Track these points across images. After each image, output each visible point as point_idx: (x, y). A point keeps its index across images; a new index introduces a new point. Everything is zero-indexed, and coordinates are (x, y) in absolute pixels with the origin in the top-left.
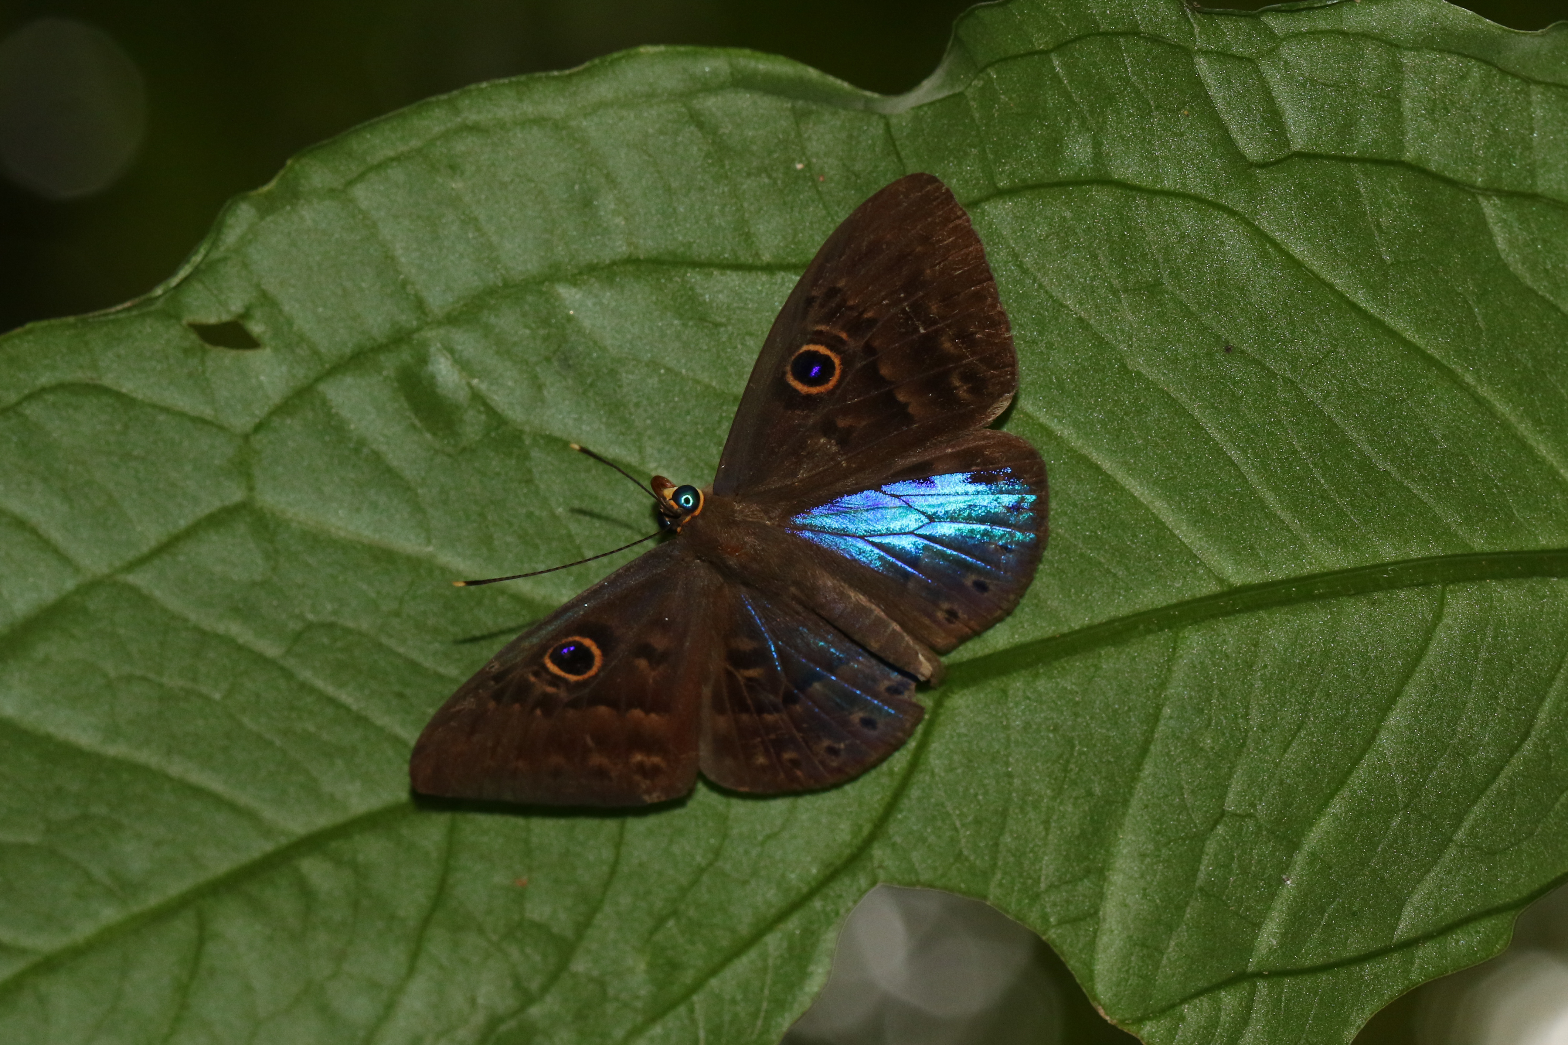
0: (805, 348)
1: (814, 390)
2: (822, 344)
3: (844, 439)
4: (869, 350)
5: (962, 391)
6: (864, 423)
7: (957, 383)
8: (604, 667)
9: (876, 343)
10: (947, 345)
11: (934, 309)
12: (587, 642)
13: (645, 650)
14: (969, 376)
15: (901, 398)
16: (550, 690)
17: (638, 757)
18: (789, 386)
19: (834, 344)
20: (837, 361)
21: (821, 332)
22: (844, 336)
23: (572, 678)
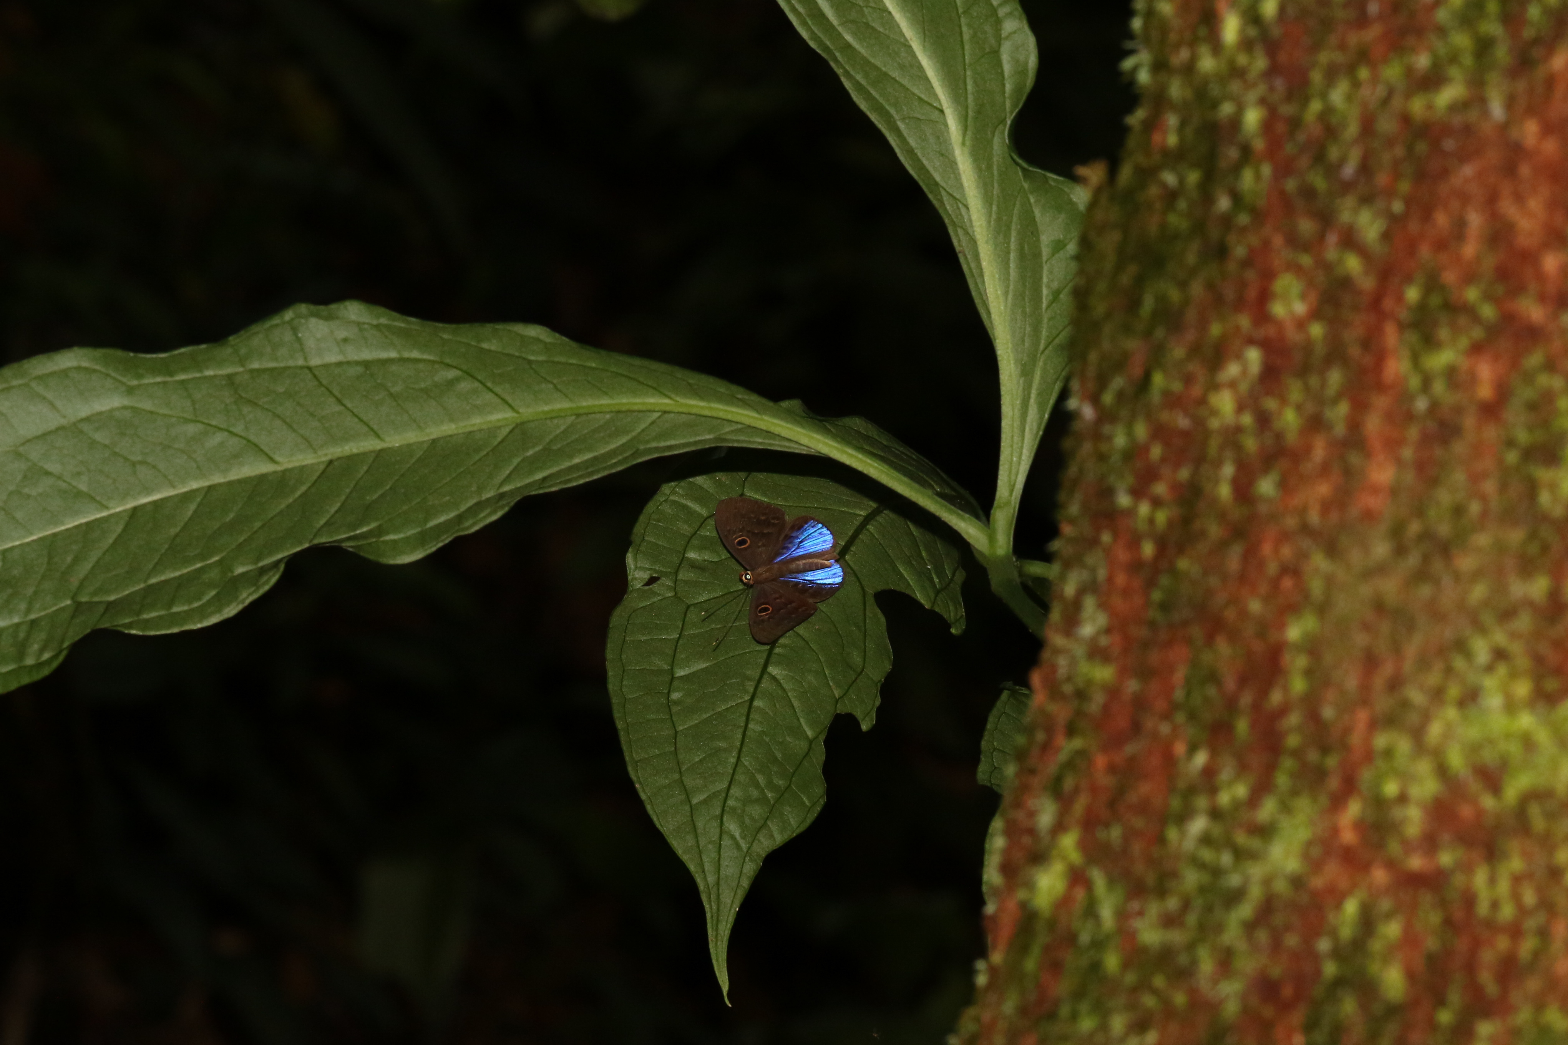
0: (737, 541)
1: (747, 545)
2: (738, 538)
3: (764, 545)
4: (748, 532)
5: (776, 522)
6: (764, 541)
7: (773, 521)
8: (772, 607)
9: (749, 529)
10: (763, 518)
11: (752, 515)
12: (763, 606)
13: (776, 599)
14: (774, 519)
15: (765, 532)
16: (767, 616)
17: (800, 610)
18: (741, 549)
19: (740, 536)
20: (745, 538)
21: (735, 537)
22: (741, 534)
23: (769, 612)
